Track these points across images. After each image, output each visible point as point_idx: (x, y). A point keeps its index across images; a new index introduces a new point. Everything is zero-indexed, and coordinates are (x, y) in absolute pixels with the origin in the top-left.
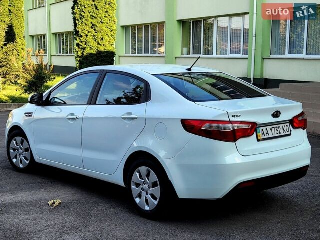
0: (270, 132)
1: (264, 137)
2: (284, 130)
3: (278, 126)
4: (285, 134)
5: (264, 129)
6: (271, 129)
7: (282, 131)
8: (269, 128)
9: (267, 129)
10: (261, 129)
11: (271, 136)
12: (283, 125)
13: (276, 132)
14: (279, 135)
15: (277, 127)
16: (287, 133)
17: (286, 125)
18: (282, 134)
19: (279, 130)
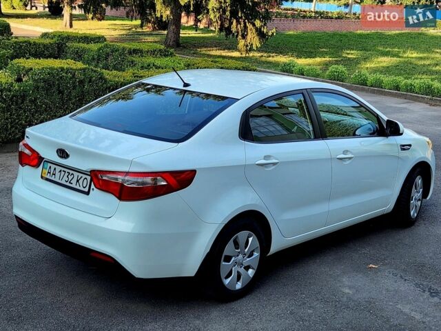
0: (58, 174)
1: (48, 177)
2: (78, 181)
3: (71, 172)
4: (77, 187)
5: (53, 167)
6: (61, 171)
7: (74, 181)
8: (58, 168)
9: (55, 169)
10: (49, 165)
11: (57, 180)
12: (80, 175)
13: (65, 178)
14: (68, 184)
15: (69, 173)
16: (82, 189)
17: (84, 176)
18: (73, 186)
19: (70, 177)
